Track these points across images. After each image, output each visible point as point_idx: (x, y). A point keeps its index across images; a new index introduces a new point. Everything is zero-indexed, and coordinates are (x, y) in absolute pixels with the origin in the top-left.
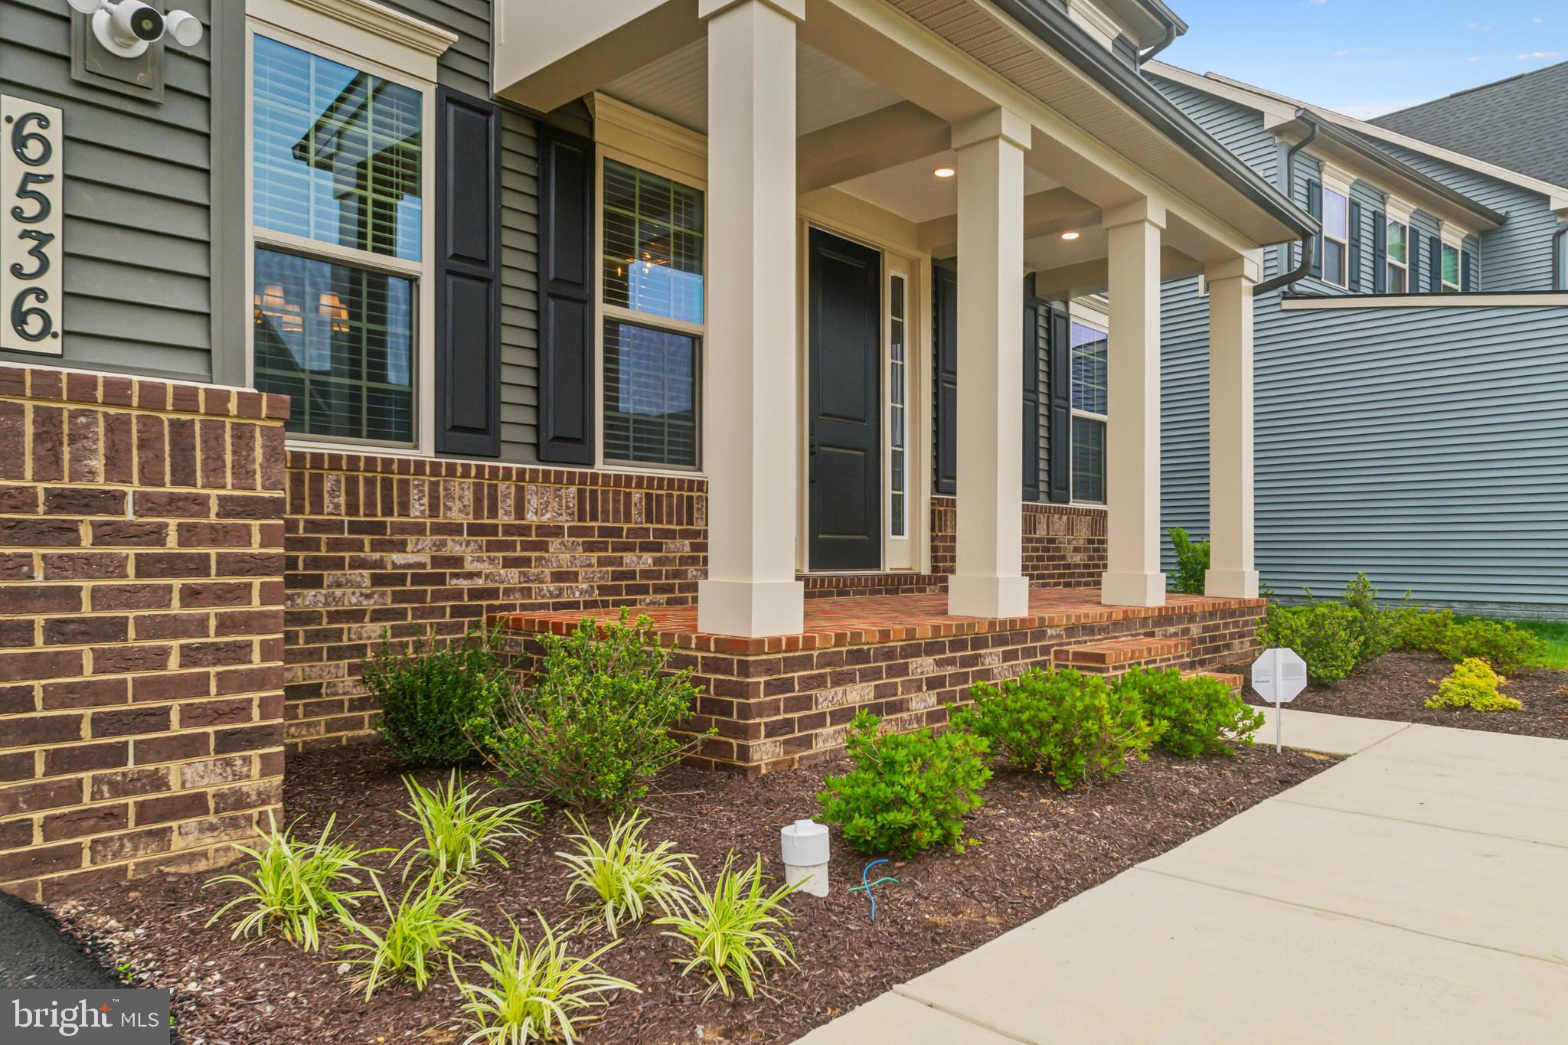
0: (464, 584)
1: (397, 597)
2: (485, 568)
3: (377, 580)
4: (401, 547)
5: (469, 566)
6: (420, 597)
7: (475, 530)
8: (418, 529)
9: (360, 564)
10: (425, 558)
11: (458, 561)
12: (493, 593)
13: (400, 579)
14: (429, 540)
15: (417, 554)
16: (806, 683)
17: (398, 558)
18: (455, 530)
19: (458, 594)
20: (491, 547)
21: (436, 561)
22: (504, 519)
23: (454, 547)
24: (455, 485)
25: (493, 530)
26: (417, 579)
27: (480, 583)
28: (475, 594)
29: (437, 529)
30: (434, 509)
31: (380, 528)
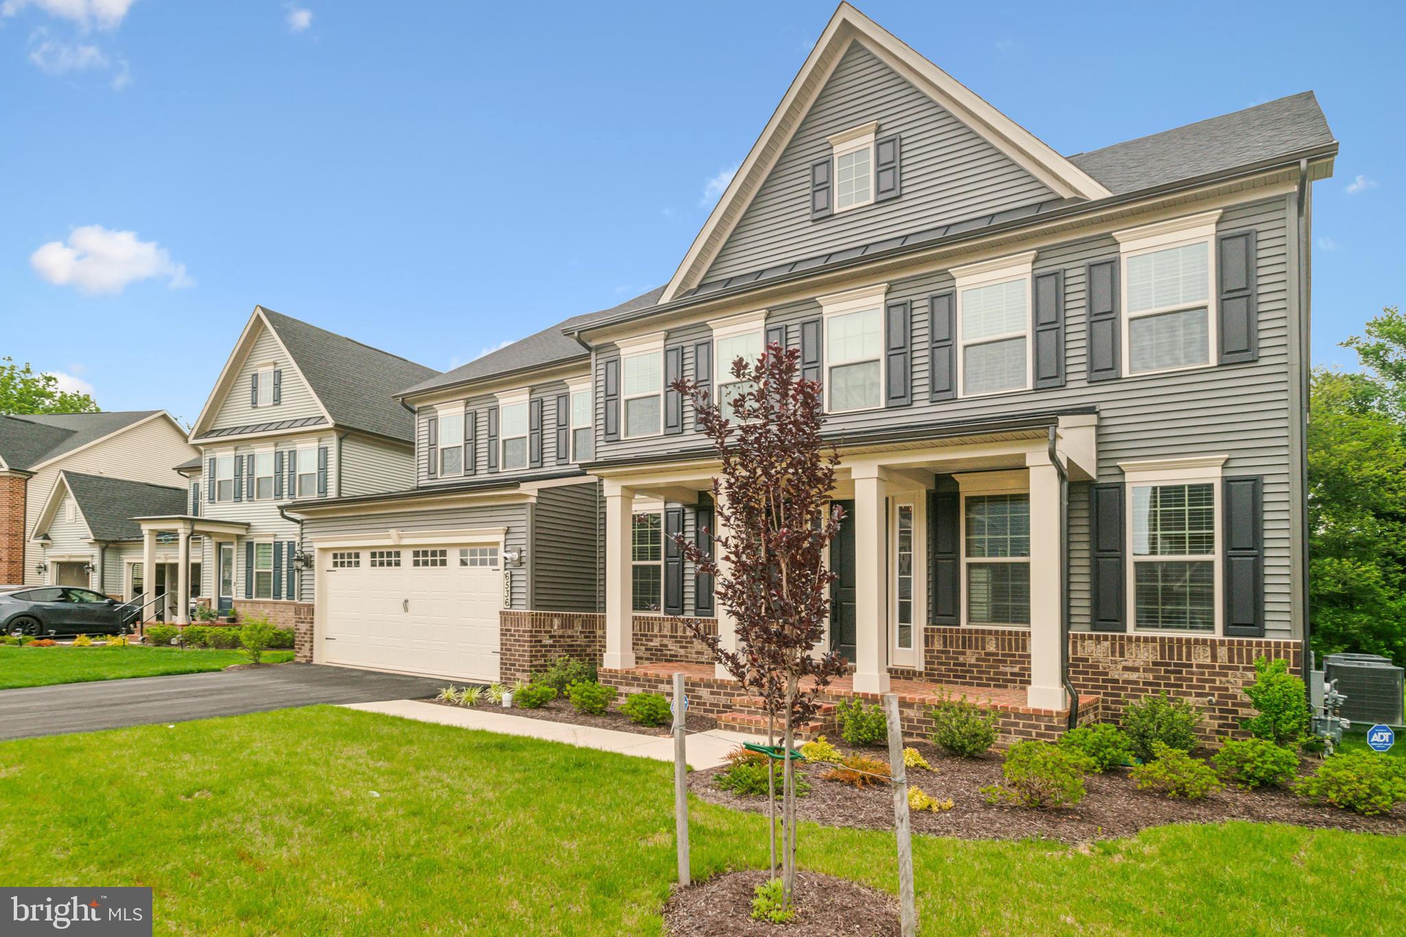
0: (668, 652)
1: (651, 654)
2: (674, 648)
3: (646, 649)
4: (652, 641)
5: (670, 647)
6: (656, 655)
7: (671, 637)
8: (656, 636)
9: (642, 645)
10: (658, 644)
11: (666, 646)
12: (676, 656)
13: (651, 650)
14: (659, 639)
15: (656, 643)
16: (616, 683)
17: (651, 644)
18: (666, 636)
19: (666, 655)
20: (676, 642)
21: (661, 645)
22: (680, 634)
23: (665, 641)
24: (666, 623)
25: (676, 637)
26: (656, 650)
27: (672, 653)
28: (671, 656)
29: (661, 636)
30: (660, 631)
31: (646, 635)
